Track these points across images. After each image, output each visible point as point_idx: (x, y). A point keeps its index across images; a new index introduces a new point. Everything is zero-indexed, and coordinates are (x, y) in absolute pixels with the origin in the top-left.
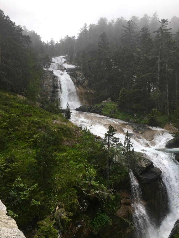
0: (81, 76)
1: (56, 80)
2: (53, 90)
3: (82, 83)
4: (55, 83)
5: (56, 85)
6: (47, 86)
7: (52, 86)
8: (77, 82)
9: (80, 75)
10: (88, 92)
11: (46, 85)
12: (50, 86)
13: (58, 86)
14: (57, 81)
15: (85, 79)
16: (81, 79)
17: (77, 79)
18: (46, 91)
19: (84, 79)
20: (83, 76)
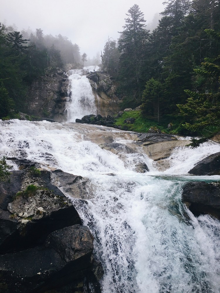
0: (105, 80)
1: (64, 84)
2: (56, 98)
3: (107, 89)
4: (63, 88)
5: (63, 91)
6: (49, 92)
7: (57, 92)
8: (98, 88)
9: (104, 78)
10: (115, 102)
11: (47, 90)
12: (53, 92)
13: (66, 93)
14: (66, 85)
15: (112, 84)
16: (105, 84)
17: (98, 84)
18: (46, 99)
19: (110, 84)
20: (108, 79)
